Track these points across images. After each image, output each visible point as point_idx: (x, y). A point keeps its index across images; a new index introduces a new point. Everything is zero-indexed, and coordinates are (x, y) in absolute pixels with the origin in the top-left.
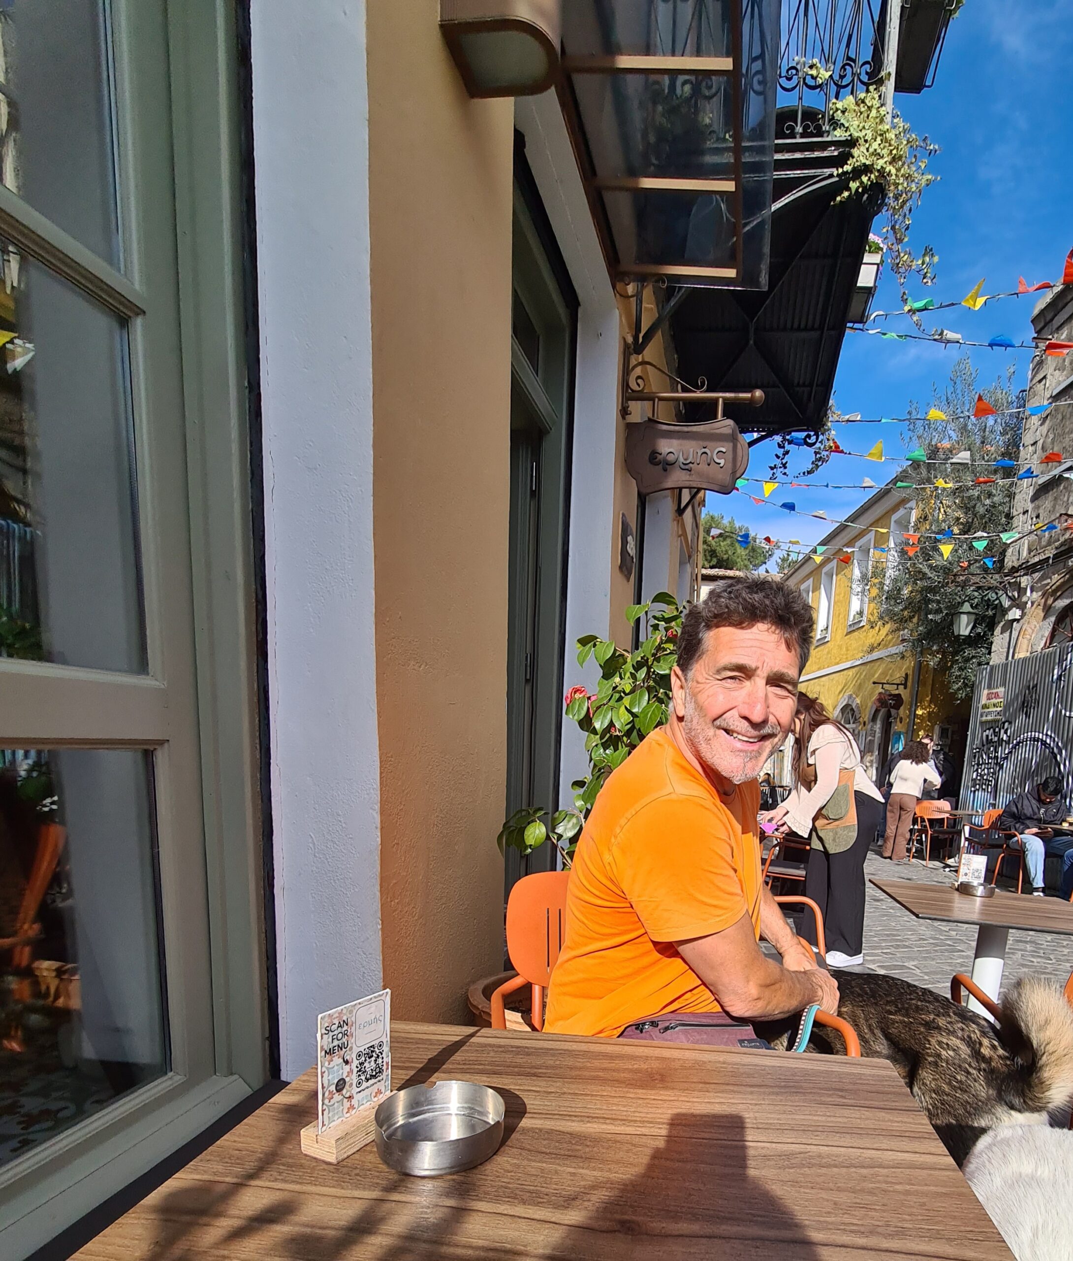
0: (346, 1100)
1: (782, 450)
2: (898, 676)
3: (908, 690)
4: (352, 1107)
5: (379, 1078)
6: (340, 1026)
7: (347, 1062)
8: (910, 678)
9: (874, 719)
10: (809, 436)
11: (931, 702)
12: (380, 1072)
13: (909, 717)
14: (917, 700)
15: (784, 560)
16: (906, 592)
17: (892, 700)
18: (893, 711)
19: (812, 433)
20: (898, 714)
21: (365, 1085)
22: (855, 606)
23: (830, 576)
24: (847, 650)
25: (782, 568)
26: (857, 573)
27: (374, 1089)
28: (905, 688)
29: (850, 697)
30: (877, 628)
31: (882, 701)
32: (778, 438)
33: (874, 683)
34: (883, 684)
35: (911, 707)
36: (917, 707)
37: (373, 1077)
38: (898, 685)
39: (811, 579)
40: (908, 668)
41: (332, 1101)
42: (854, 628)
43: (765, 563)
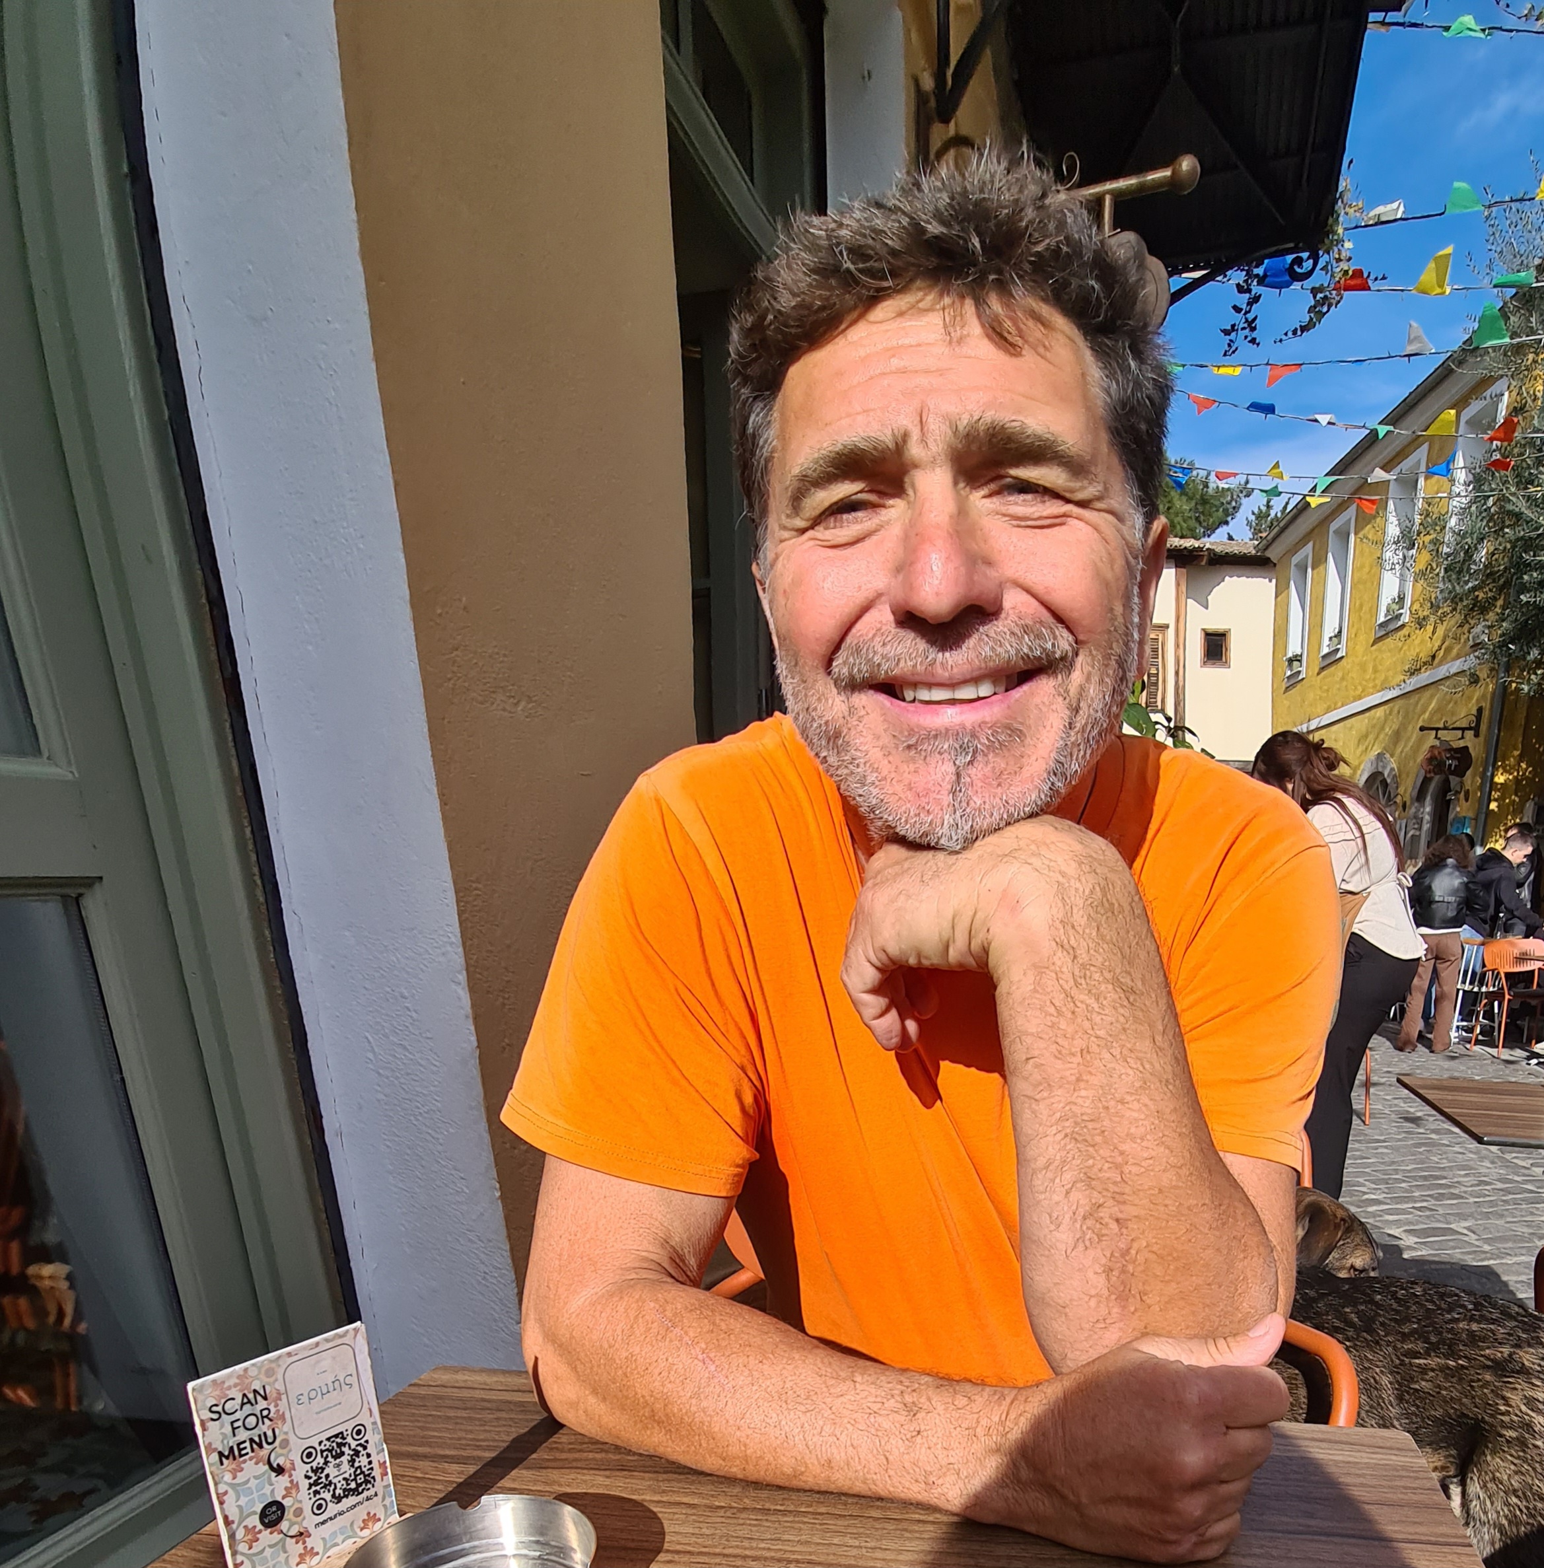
0: (290, 1542)
1: (1247, 295)
2: (1464, 713)
3: (1482, 738)
4: (312, 1553)
5: (366, 1494)
6: (245, 1401)
7: (279, 1470)
8: (1486, 714)
9: (1420, 797)
10: (1299, 261)
11: (1521, 758)
12: (367, 1482)
13: (1481, 788)
14: (1495, 757)
15: (1261, 516)
16: (1482, 554)
17: (1452, 758)
18: (1454, 780)
19: (1305, 255)
20: (1462, 783)
21: (332, 1509)
22: (1390, 586)
23: (1344, 536)
24: (1375, 671)
25: (1257, 531)
26: (1393, 530)
27: (361, 1513)
28: (1477, 735)
29: (1380, 757)
30: (1430, 628)
31: (1435, 763)
32: (1237, 276)
33: (1422, 729)
34: (1437, 729)
35: (1485, 770)
36: (1495, 768)
37: (348, 1492)
38: (1463, 729)
39: (1310, 545)
40: (1484, 696)
41: (257, 1547)
42: (1388, 629)
43: (1227, 523)
